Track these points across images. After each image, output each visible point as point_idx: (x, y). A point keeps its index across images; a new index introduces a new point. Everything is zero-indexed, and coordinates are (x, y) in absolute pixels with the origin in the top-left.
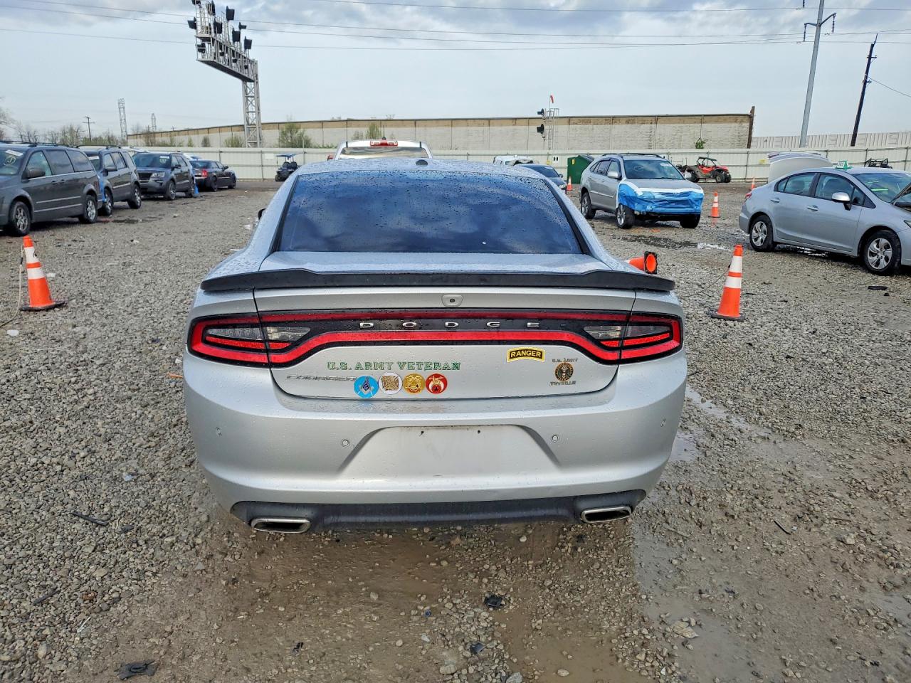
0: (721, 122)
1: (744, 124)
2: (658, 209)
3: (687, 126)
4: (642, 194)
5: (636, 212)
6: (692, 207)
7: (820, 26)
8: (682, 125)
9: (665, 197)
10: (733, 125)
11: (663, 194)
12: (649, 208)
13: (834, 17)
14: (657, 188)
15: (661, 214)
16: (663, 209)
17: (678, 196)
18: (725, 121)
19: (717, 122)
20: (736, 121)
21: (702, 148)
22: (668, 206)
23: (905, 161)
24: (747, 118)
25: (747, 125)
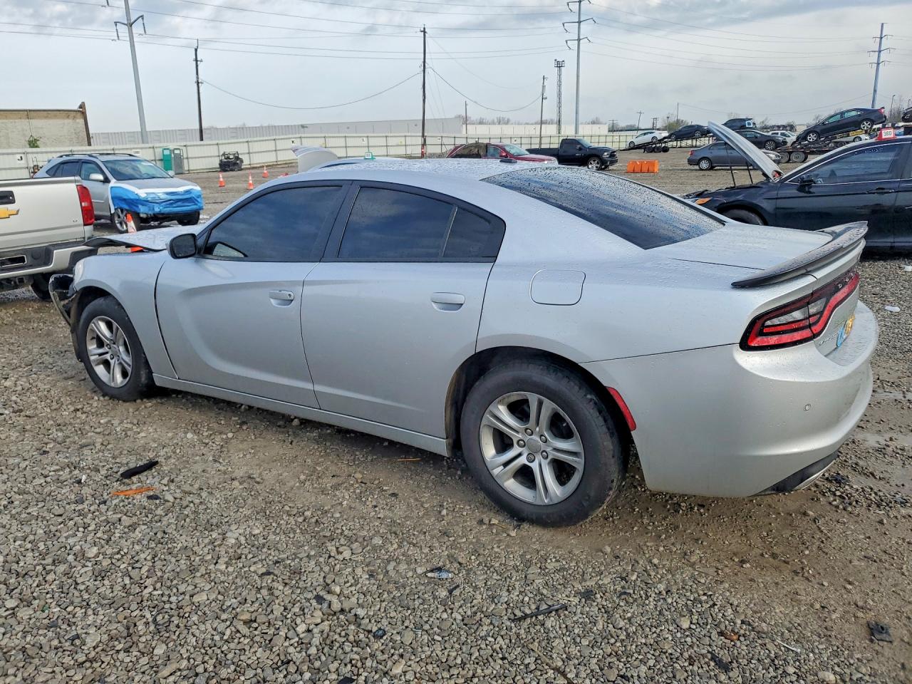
0: (51, 118)
1: (78, 120)
2: (166, 209)
3: (11, 122)
4: (146, 195)
5: (142, 215)
6: (196, 204)
7: (131, 26)
8: (7, 121)
9: (169, 197)
10: (66, 121)
11: (167, 194)
12: (157, 210)
13: (143, 19)
14: (158, 187)
15: (168, 214)
16: (171, 209)
17: (183, 195)
18: (55, 117)
19: (46, 117)
20: (68, 117)
21: (37, 147)
22: (174, 205)
23: (276, 151)
24: (79, 114)
25: (81, 121)
